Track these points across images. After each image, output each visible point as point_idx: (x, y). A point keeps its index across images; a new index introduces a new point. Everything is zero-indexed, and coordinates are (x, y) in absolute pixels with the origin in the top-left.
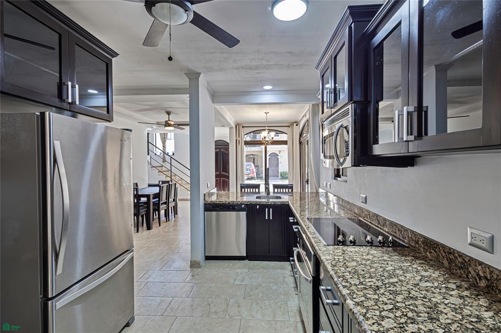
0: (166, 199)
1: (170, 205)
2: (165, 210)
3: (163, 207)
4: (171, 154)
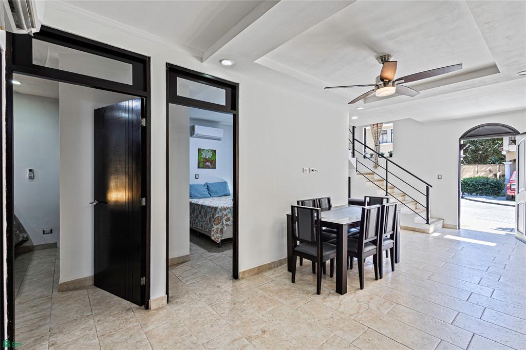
0: (376, 235)
1: (383, 248)
2: (375, 256)
3: (369, 251)
4: (387, 155)
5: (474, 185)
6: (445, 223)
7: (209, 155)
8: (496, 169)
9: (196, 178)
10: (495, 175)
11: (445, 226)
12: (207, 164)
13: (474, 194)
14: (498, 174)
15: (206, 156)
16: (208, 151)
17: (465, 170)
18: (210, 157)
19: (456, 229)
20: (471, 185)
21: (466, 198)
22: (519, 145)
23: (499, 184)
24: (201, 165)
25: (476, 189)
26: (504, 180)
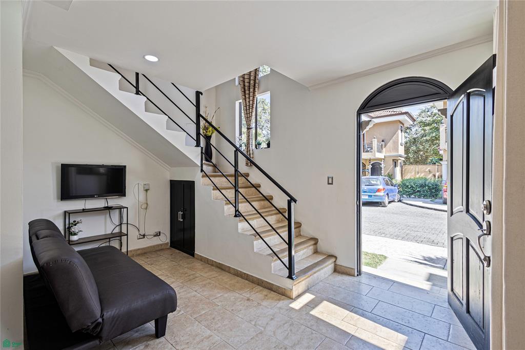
5: (412, 187)
6: (338, 262)
8: (435, 170)
10: (435, 176)
11: (338, 268)
13: (413, 196)
14: (437, 174)
17: (407, 171)
19: (354, 276)
20: (409, 187)
21: (404, 201)
22: (452, 116)
23: (436, 185)
25: (414, 191)
26: (442, 181)
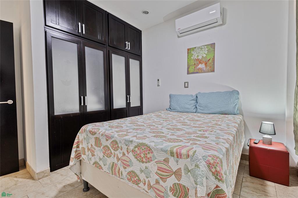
7: (202, 54)
9: (185, 87)
12: (200, 66)
15: (198, 56)
16: (201, 48)
18: (205, 56)
24: (191, 70)
